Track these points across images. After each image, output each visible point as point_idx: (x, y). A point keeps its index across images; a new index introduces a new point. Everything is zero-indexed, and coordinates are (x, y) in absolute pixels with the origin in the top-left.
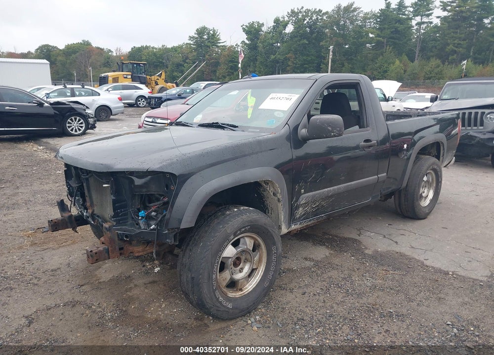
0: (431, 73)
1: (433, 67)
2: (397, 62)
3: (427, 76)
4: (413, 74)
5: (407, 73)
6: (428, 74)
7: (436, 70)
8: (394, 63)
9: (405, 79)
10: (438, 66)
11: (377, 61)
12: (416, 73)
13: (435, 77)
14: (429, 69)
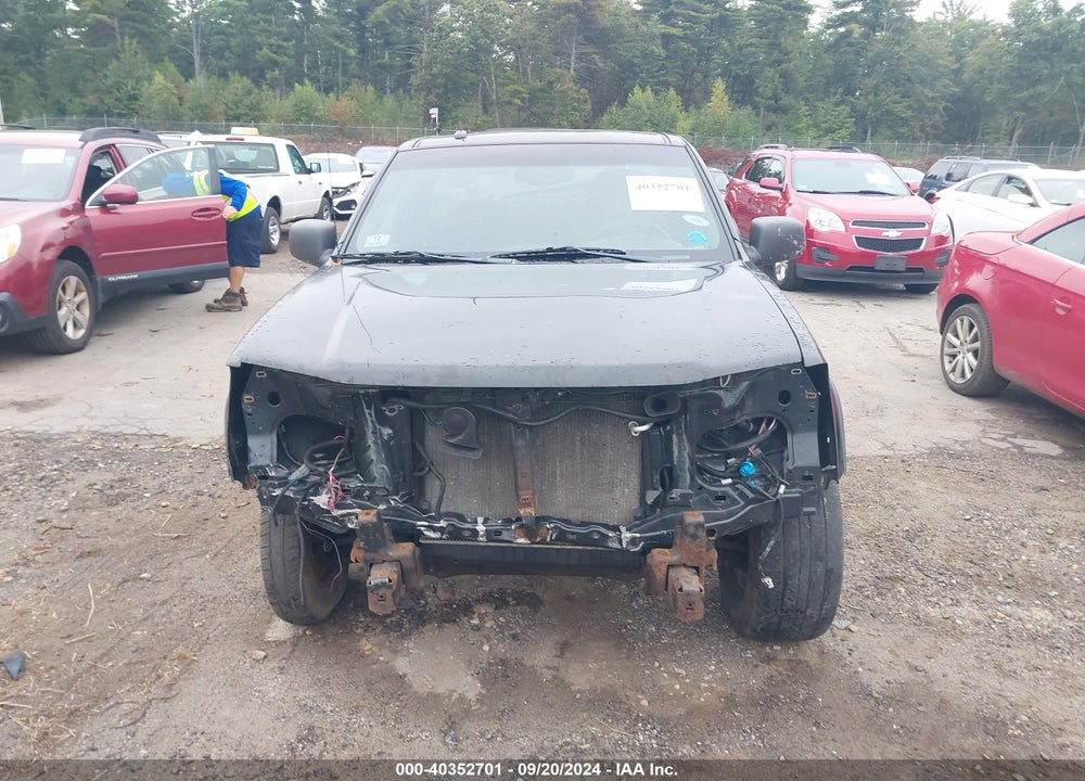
0: (237, 107)
1: (239, 92)
2: (159, 78)
3: (232, 113)
4: (201, 106)
5: (187, 105)
6: (231, 109)
7: (247, 101)
8: (150, 79)
9: (185, 118)
10: (250, 93)
11: (108, 73)
12: (206, 106)
13: (247, 115)
14: (231, 97)
